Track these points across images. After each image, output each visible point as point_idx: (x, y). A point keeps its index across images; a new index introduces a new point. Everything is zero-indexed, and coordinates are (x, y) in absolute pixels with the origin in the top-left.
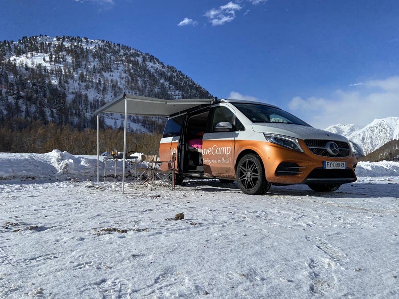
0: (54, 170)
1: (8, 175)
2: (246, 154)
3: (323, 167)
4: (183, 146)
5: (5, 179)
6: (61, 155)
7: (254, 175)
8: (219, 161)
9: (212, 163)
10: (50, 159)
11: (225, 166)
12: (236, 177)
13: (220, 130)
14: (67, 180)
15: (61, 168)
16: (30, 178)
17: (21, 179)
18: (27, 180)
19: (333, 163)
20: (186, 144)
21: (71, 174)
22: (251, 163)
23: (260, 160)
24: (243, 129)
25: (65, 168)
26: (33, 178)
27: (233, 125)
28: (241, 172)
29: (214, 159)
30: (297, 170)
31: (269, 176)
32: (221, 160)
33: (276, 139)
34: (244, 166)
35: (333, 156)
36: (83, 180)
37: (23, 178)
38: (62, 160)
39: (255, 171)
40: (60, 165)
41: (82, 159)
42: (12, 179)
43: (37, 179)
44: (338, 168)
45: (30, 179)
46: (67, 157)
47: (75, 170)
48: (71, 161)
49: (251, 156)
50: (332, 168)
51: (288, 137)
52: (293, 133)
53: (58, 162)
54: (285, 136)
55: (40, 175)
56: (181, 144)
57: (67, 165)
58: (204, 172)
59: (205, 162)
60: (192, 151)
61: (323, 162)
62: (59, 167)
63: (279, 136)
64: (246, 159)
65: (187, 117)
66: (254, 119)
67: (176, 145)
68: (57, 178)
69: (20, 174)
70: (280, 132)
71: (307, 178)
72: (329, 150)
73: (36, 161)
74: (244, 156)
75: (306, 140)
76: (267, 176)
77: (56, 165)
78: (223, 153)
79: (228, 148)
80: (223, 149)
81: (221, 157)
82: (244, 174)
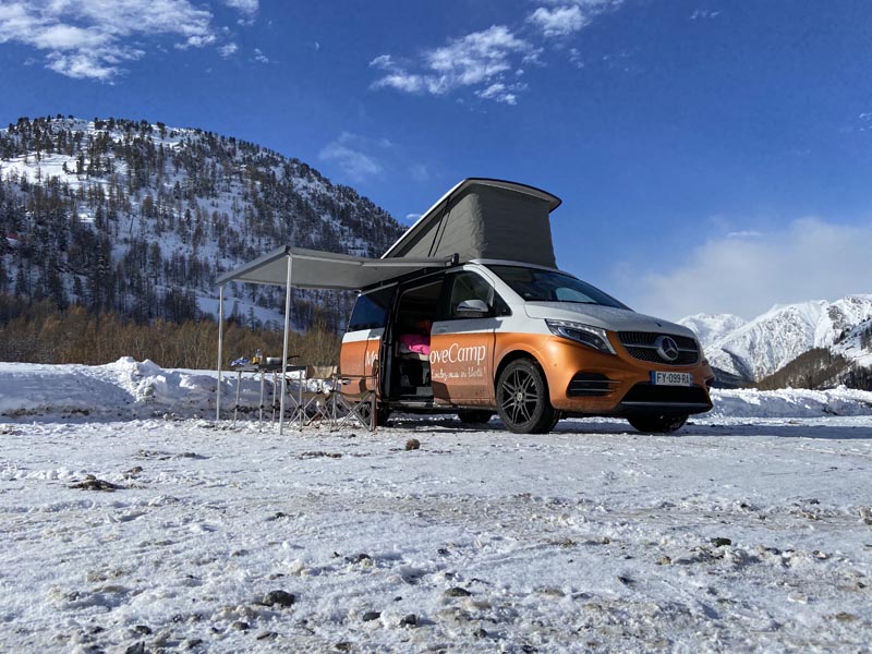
0: (127, 398)
1: (35, 405)
2: (514, 359)
3: (650, 382)
4: (390, 348)
5: (30, 414)
6: (138, 367)
7: (528, 397)
8: (463, 375)
9: (449, 379)
10: (116, 375)
11: (475, 383)
12: (494, 403)
13: (466, 315)
14: (153, 416)
15: (141, 391)
16: (79, 411)
17: (62, 415)
18: (73, 415)
19: (668, 374)
20: (397, 344)
21: (161, 404)
22: (523, 375)
23: (540, 368)
24: (508, 312)
25: (149, 393)
26: (86, 413)
27: (488, 305)
28: (505, 392)
29: (454, 372)
30: (606, 386)
31: (557, 398)
32: (467, 372)
33: (566, 330)
34: (510, 380)
35: (668, 362)
36: (186, 416)
37: (65, 411)
38: (141, 376)
39: (531, 390)
40: (139, 387)
41: (181, 376)
42: (43, 412)
43: (93, 414)
44: (677, 384)
45: (79, 414)
46: (151, 371)
47: (168, 397)
48: (162, 379)
49: (522, 361)
50: (667, 383)
51: (590, 327)
52: (598, 321)
53: (134, 379)
54: (584, 325)
55: (99, 406)
56: (387, 344)
57: (153, 386)
58: (432, 397)
59: (435, 377)
60: (406, 358)
61: (650, 373)
62: (137, 392)
63: (572, 325)
64: (513, 368)
65: (398, 291)
66: (528, 295)
67: (377, 347)
68: (134, 412)
69: (59, 403)
70: (574, 318)
71: (624, 400)
72: (661, 351)
73: (88, 378)
74: (509, 363)
75: (619, 332)
76: (552, 397)
77: (130, 387)
78: (471, 359)
79: (480, 349)
80: (470, 352)
81: (466, 365)
82: (510, 396)
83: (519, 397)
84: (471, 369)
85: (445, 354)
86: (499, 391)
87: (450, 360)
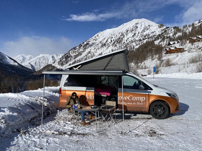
12: (147, 111)
59: (121, 103)
67: (93, 93)
76: (171, 111)
78: (139, 100)
79: (142, 98)
80: (138, 98)
81: (136, 101)
82: (156, 110)
83: (159, 110)
84: (138, 102)
85: (126, 98)
86: (151, 109)
87: (129, 99)
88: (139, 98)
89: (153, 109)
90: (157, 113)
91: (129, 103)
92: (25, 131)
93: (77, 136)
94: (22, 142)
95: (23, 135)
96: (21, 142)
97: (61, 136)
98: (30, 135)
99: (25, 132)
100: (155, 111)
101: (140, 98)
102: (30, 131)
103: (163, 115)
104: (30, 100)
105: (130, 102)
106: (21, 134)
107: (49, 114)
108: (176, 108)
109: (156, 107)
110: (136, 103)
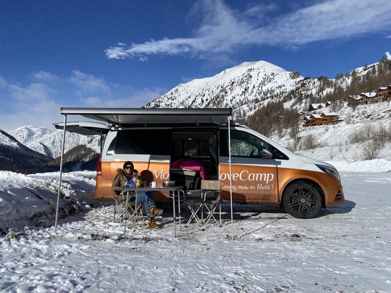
8: (253, 188)
9: (238, 189)
24: (286, 158)
31: (330, 202)
59: (225, 188)
76: (327, 202)
78: (261, 180)
79: (268, 175)
80: (259, 176)
81: (256, 183)
82: (297, 200)
83: (303, 201)
84: (260, 185)
85: (236, 175)
86: (287, 198)
87: (241, 179)
88: (261, 175)
89: (291, 197)
90: (298, 206)
91: (240, 187)
92: (17, 233)
93: (133, 241)
94: (9, 249)
95: (11, 240)
96: (7, 250)
97: (97, 241)
98: (28, 239)
99: (19, 234)
100: (294, 201)
101: (263, 176)
102: (30, 235)
103: (310, 209)
104: (35, 184)
105: (243, 184)
106: (9, 238)
107: (74, 213)
108: (337, 196)
109: (297, 194)
110: (256, 186)
